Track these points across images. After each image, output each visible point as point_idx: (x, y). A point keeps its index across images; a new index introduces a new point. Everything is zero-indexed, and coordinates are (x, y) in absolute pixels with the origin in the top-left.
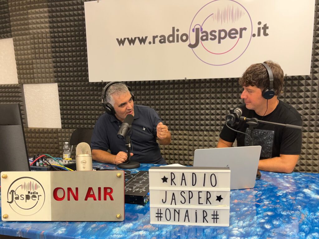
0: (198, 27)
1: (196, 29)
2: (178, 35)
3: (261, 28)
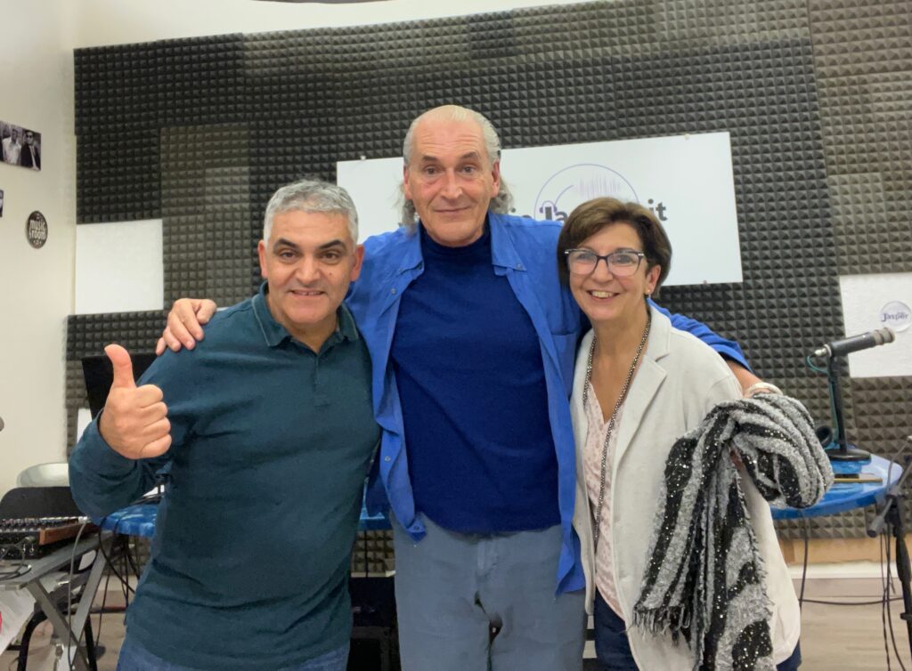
1: (546, 208)
3: (655, 209)
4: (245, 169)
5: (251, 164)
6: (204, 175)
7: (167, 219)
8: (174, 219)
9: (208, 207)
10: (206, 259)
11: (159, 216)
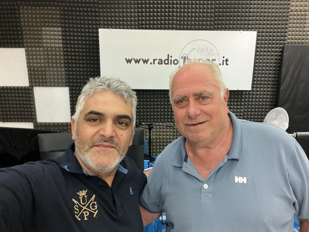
0: (185, 56)
1: (184, 57)
2: (171, 60)
3: (225, 61)
4: (60, 29)
5: (62, 27)
6: (41, 30)
7: (27, 48)
8: (30, 49)
9: (45, 45)
10: (45, 67)
11: (23, 47)
